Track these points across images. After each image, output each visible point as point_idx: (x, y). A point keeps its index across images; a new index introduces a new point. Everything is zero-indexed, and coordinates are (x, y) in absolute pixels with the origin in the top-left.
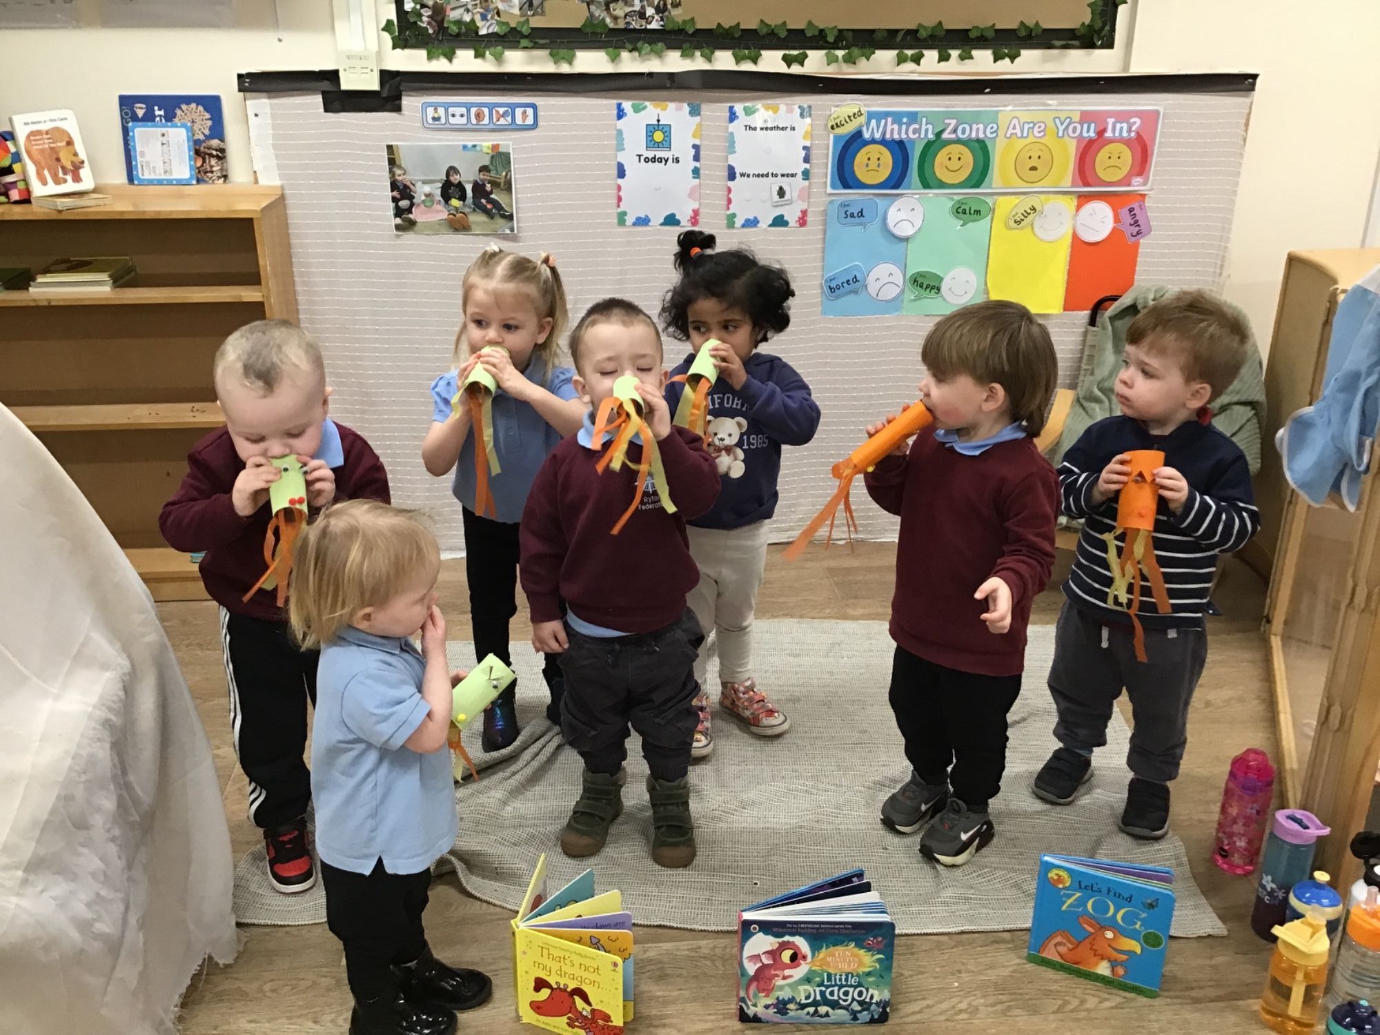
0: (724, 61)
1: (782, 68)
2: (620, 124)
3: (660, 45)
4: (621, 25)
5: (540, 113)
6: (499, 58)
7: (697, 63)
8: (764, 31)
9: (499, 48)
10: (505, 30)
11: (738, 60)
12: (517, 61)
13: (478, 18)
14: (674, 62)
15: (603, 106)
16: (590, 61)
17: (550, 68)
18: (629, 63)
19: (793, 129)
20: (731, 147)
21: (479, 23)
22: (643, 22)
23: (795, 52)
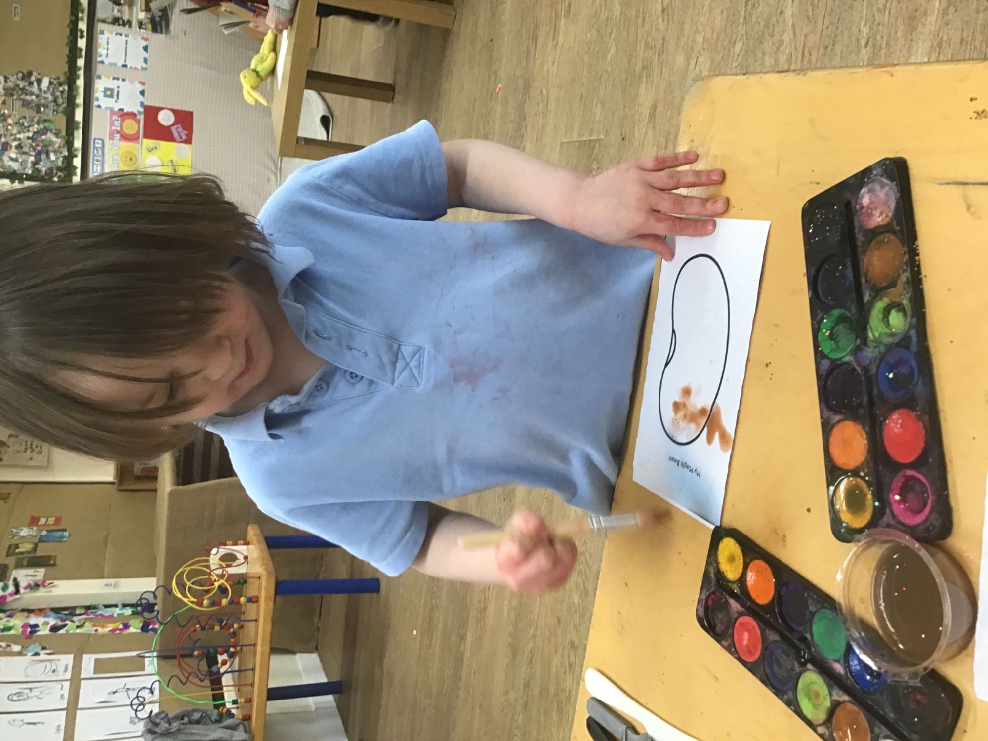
0: (81, 62)
1: (85, 39)
2: (103, 107)
3: (74, 87)
4: (66, 101)
5: (97, 137)
6: (76, 150)
7: (81, 73)
8: (70, 44)
9: (73, 149)
10: (66, 145)
11: (80, 57)
12: (78, 144)
13: (61, 155)
14: (80, 82)
15: (95, 112)
16: (79, 115)
17: (80, 131)
18: (80, 100)
19: (108, 38)
20: (115, 64)
21: (63, 155)
22: (65, 92)
23: (79, 33)
